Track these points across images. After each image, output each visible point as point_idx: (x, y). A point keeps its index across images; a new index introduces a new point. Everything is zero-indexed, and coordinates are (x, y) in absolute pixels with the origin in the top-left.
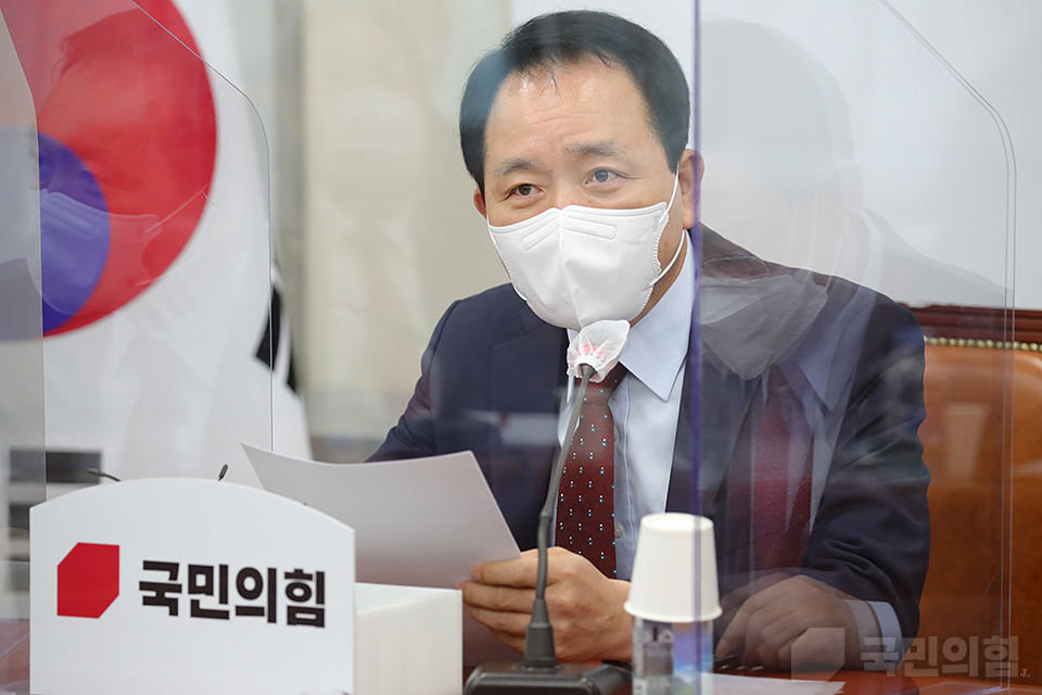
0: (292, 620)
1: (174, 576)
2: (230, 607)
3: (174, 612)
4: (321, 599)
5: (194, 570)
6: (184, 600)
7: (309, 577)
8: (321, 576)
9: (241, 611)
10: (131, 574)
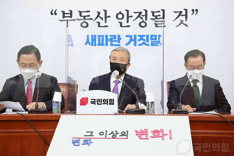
0: (110, 104)
1: (95, 100)
2: (102, 103)
3: (95, 104)
4: (113, 102)
5: (97, 100)
6: (96, 103)
7: (112, 100)
8: (113, 99)
9: (103, 104)
10: (89, 101)
